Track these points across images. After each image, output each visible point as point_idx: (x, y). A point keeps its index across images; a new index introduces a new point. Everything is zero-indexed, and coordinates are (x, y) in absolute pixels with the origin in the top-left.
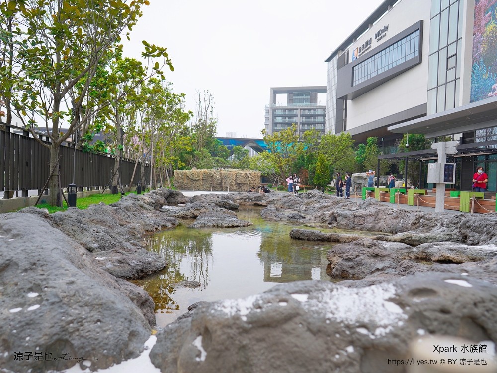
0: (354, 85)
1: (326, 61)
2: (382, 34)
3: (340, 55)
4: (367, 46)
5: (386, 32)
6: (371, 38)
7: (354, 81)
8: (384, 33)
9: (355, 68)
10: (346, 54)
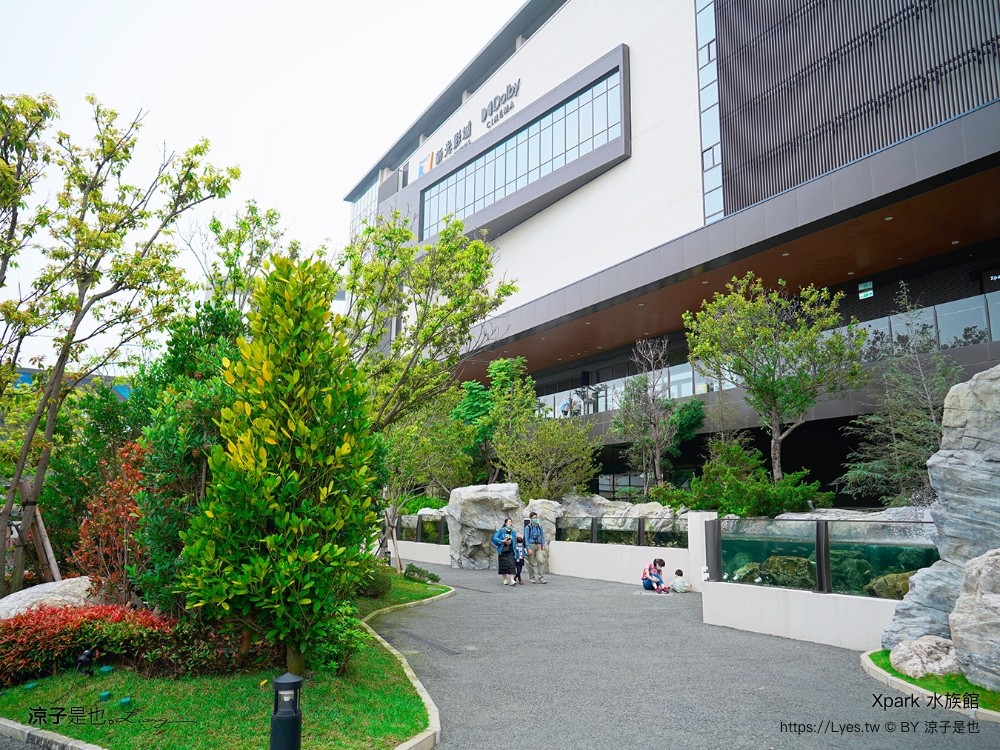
0: (426, 237)
1: (345, 200)
2: (502, 107)
3: (385, 179)
4: (458, 143)
5: (514, 99)
6: (470, 123)
7: (426, 225)
8: (508, 103)
9: (427, 194)
10: (401, 174)
